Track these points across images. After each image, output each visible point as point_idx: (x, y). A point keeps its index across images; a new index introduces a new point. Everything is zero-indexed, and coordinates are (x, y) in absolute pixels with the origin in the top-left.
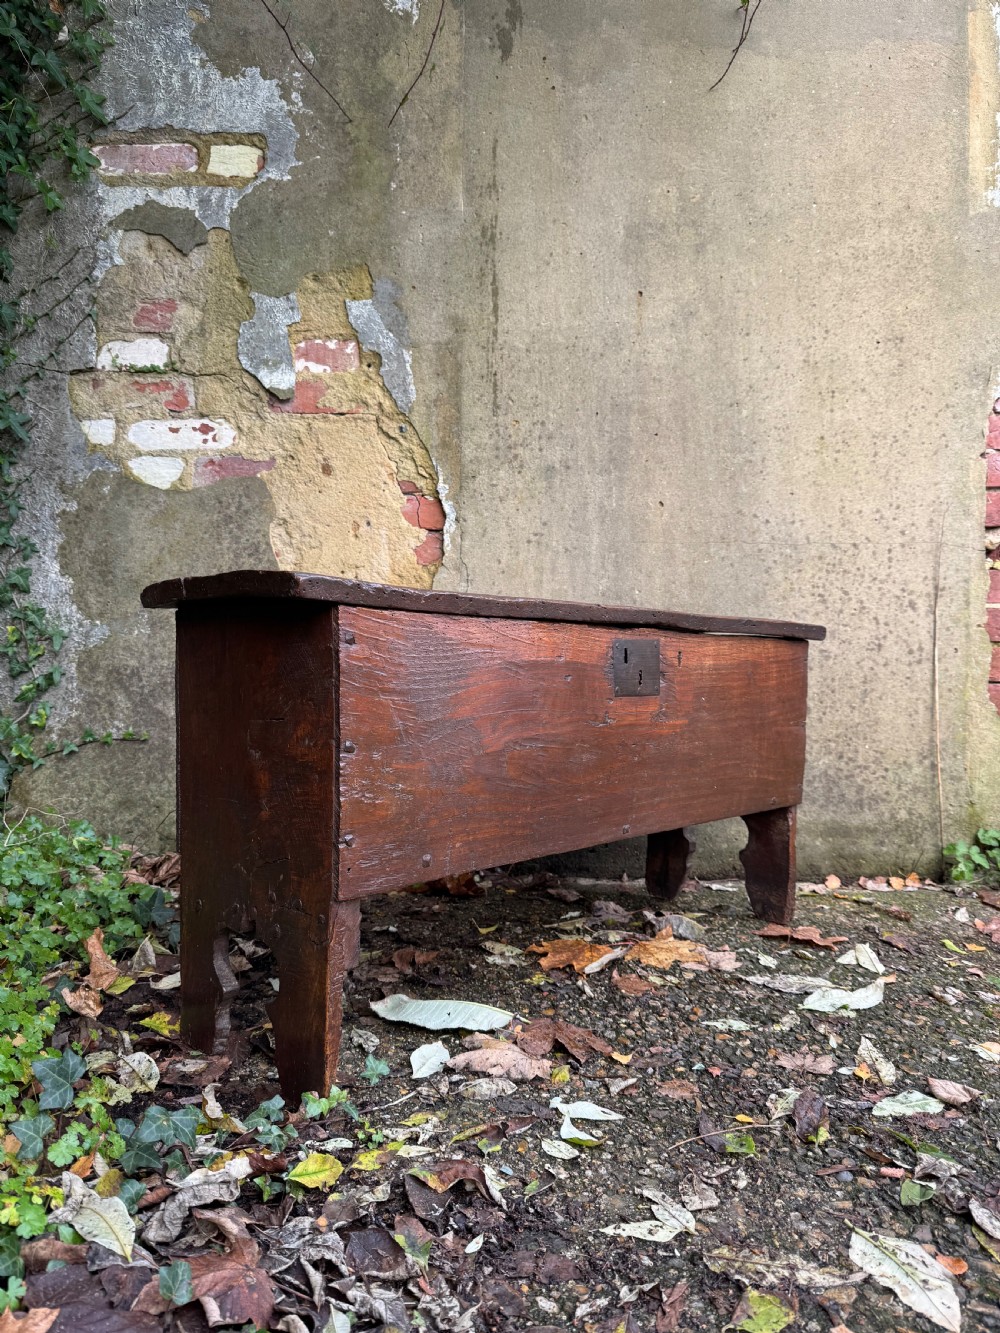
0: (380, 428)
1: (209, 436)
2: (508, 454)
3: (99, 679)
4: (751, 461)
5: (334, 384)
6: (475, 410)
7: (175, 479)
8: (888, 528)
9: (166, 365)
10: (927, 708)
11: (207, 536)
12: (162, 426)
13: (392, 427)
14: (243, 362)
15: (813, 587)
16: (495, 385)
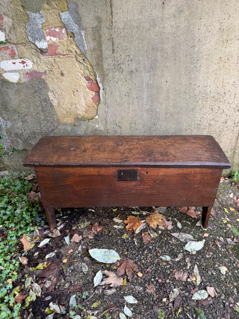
0: (77, 60)
1: (25, 65)
2: (118, 67)
3: (12, 136)
4: (196, 67)
5: (60, 45)
6: (107, 53)
7: (18, 79)
8: (236, 87)
9: (6, 40)
10: (236, 138)
11: (31, 97)
12: (10, 62)
13: (80, 59)
14: (30, 39)
15: (210, 106)
16: (113, 42)
